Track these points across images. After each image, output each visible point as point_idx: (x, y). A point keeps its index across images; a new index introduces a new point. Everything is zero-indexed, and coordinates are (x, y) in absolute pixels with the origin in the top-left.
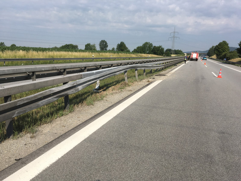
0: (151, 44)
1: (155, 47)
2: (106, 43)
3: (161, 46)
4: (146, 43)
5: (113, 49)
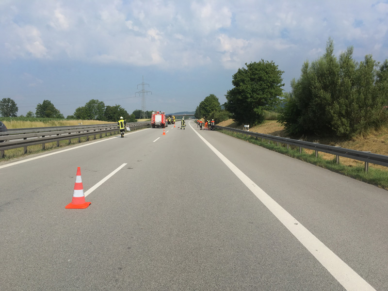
0: (102, 102)
1: (108, 107)
2: (14, 104)
3: (119, 106)
4: (93, 102)
5: (30, 114)
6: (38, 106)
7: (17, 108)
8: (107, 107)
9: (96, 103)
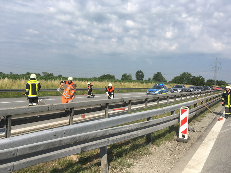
0: (190, 74)
2: (142, 74)
3: (201, 77)
4: (185, 73)
5: (149, 79)
6: (154, 75)
7: (144, 76)
8: (193, 77)
9: (187, 75)
